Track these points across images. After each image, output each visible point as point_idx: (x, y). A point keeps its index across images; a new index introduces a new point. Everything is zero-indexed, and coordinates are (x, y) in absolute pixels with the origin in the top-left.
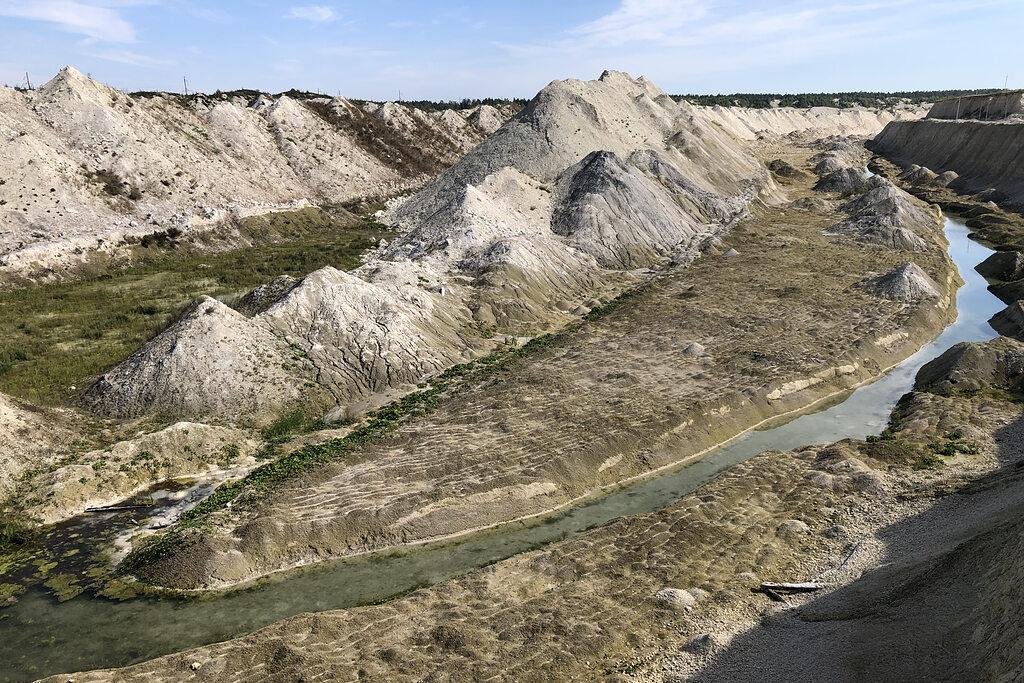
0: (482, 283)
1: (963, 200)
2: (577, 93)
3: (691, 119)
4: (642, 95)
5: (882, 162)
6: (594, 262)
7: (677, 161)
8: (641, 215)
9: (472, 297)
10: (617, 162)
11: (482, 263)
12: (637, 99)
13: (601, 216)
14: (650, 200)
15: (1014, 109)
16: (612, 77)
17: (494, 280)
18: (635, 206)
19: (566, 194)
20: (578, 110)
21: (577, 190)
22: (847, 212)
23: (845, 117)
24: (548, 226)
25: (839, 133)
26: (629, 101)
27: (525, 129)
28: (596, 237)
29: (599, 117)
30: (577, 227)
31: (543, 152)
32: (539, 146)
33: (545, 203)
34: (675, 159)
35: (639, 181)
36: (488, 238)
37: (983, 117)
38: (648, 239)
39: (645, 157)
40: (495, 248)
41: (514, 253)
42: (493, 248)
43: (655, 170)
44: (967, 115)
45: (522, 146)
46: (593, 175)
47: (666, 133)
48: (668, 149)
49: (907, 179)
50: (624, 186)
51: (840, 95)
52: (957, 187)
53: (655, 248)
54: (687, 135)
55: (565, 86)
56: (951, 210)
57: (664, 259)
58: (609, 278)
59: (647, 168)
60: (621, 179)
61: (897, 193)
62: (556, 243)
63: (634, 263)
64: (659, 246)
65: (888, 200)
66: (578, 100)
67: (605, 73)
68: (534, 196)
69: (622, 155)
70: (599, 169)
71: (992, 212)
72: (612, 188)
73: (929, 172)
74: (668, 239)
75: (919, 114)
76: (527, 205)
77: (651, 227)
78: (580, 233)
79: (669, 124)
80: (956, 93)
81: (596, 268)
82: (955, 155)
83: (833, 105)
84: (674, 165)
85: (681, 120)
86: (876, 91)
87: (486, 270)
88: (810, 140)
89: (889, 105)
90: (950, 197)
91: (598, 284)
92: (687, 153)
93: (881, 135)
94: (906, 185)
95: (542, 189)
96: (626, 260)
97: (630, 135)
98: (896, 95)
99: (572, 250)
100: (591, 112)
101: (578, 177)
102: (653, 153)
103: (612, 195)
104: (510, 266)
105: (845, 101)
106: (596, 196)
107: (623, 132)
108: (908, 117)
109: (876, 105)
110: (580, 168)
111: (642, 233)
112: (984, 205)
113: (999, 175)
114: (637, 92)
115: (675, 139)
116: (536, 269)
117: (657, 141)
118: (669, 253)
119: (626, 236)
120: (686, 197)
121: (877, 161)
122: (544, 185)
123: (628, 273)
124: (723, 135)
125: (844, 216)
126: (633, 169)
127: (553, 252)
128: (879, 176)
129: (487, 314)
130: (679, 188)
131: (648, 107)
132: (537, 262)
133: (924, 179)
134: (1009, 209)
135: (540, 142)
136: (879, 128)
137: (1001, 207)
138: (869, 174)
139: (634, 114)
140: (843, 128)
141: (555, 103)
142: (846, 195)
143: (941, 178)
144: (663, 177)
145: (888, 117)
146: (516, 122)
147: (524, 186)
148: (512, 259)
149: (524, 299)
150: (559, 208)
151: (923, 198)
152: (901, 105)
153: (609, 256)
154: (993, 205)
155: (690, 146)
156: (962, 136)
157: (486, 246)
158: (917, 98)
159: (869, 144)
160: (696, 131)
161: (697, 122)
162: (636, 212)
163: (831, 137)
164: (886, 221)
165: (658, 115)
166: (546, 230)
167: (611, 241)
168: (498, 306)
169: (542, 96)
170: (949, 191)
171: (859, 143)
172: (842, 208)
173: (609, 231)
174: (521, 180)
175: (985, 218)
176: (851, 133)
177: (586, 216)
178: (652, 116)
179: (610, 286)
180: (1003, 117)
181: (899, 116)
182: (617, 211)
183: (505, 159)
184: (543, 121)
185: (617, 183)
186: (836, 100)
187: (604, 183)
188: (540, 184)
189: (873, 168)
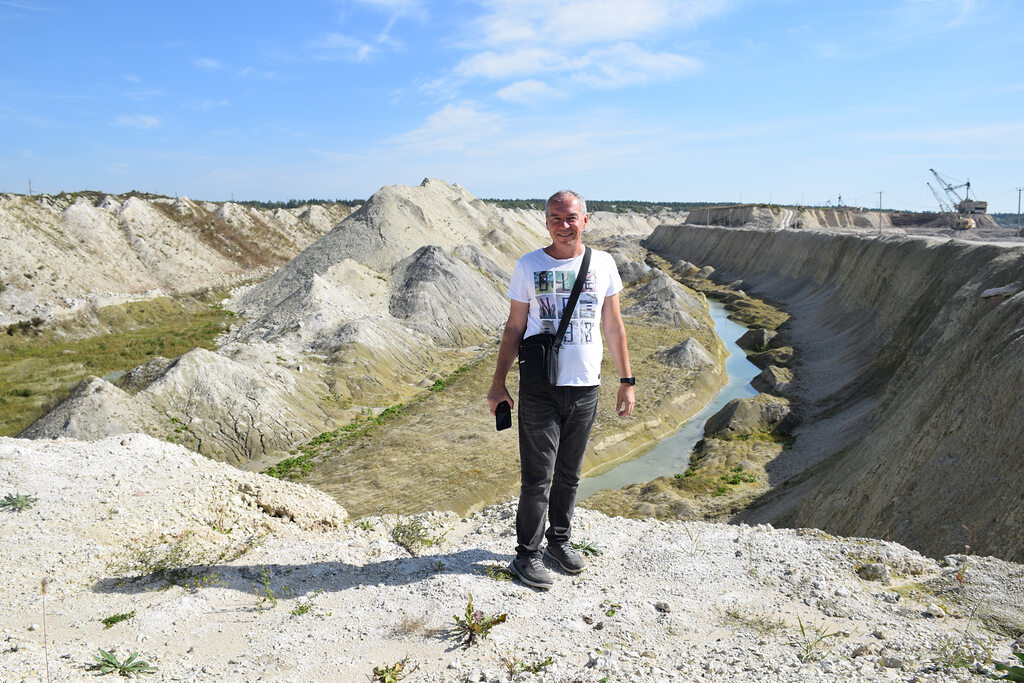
0: (335, 361)
1: (720, 289)
2: (405, 197)
3: (502, 220)
4: (459, 199)
5: (655, 258)
6: (431, 341)
7: (493, 254)
8: (468, 300)
9: (328, 373)
10: (444, 255)
11: (333, 344)
12: (455, 203)
13: (434, 301)
14: (475, 287)
15: (748, 219)
16: (432, 184)
17: (346, 358)
18: (462, 293)
19: (401, 282)
20: (407, 210)
21: (411, 279)
22: (635, 298)
23: (622, 220)
24: (387, 310)
25: (619, 233)
26: (449, 204)
27: (360, 226)
28: (431, 319)
29: (425, 217)
30: (413, 311)
31: (378, 246)
32: (373, 241)
33: (384, 291)
34: (492, 253)
35: (464, 271)
36: (337, 321)
37: (727, 224)
38: (476, 321)
39: (466, 252)
40: (343, 330)
41: (362, 334)
42: (342, 330)
43: (476, 262)
44: (714, 222)
45: (359, 241)
46: (424, 266)
47: (482, 231)
48: (485, 245)
49: (677, 272)
50: (453, 276)
51: (617, 203)
52: (715, 279)
53: (482, 328)
54: (500, 233)
55: (395, 191)
56: (712, 296)
57: (490, 338)
58: (445, 355)
59: (469, 260)
60: (449, 270)
61: (672, 283)
62: (396, 324)
63: (465, 342)
64: (486, 327)
65: (666, 289)
66: (406, 202)
67: (426, 181)
68: (372, 284)
69: (447, 249)
70: (430, 261)
71: (742, 298)
72: (442, 277)
73: (693, 266)
74: (493, 321)
75: (678, 220)
76: (367, 292)
77: (477, 310)
78: (416, 316)
79: (484, 224)
80: (704, 204)
81: (433, 346)
82: (710, 254)
83: (611, 210)
84: (491, 258)
85: (493, 221)
86: (644, 200)
87: (338, 349)
88: (595, 239)
89: (655, 212)
90: (711, 287)
91: (437, 360)
92: (501, 248)
93: (652, 237)
94: (676, 276)
95: (379, 278)
96: (458, 339)
97: (452, 233)
98: (659, 204)
99: (410, 331)
100: (418, 212)
101: (411, 268)
102: (473, 248)
103: (442, 283)
104: (360, 346)
105: (621, 207)
106: (428, 284)
107: (446, 230)
108: (671, 222)
109: (645, 212)
110: (412, 260)
111: (470, 316)
112: (736, 293)
113: (744, 270)
114: (455, 197)
115: (490, 236)
116: (383, 348)
117: (475, 238)
118: (494, 333)
119: (456, 318)
120: (505, 285)
121: (652, 256)
122: (381, 275)
123: (462, 351)
124: (529, 234)
125: (634, 301)
126: (458, 261)
127: (396, 333)
128: (656, 269)
129: (341, 387)
130: (498, 278)
131: (465, 209)
132: (383, 341)
133: (688, 272)
134: (754, 296)
135: (375, 237)
136: (650, 231)
137: (748, 295)
138: (647, 268)
139: (453, 214)
140: (621, 230)
141: (387, 205)
142: (633, 284)
143: (702, 271)
144: (483, 269)
145: (656, 222)
146: (352, 221)
147: (364, 276)
148: (361, 339)
149: (373, 374)
150: (395, 294)
151: (691, 287)
152: (664, 212)
153: (444, 336)
154: (742, 293)
155: (503, 242)
156: (713, 239)
157: (336, 328)
158: (676, 207)
159: (643, 243)
160: (507, 230)
161: (507, 222)
162: (464, 298)
163: (613, 237)
164: (667, 305)
165: (474, 216)
166: (385, 313)
167: (445, 323)
168: (352, 380)
169: (375, 199)
170: (709, 282)
171: (636, 242)
172: (631, 295)
173: (442, 314)
174: (360, 270)
175: (737, 304)
176: (628, 233)
177: (421, 301)
178: (469, 217)
179: (447, 362)
180: (741, 225)
181: (664, 221)
182: (447, 297)
183: (343, 252)
184: (377, 220)
185: (446, 273)
186: (614, 206)
187: (434, 273)
188: (377, 274)
189: (650, 263)
